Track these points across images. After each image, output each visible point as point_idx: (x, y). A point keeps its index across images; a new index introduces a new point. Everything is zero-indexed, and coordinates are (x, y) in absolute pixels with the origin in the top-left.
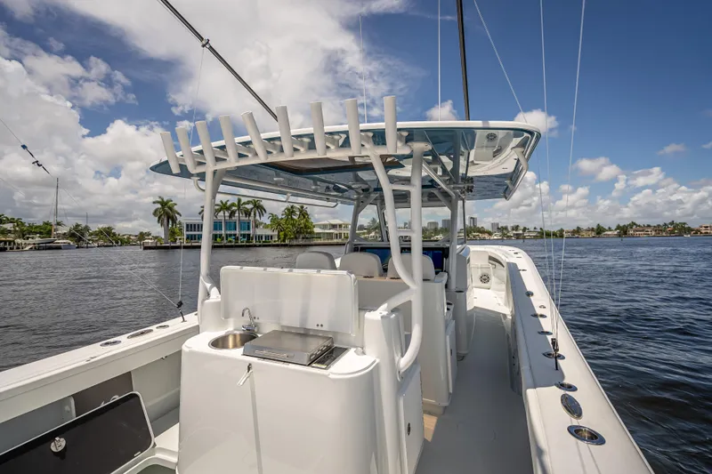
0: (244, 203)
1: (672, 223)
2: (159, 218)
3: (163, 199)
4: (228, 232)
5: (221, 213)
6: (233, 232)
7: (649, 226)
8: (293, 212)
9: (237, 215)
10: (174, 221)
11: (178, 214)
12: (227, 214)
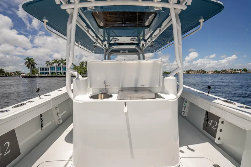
0: (64, 60)
1: (201, 70)
2: (27, 65)
3: (29, 58)
4: (58, 71)
5: (55, 64)
6: (60, 71)
7: (195, 71)
8: (83, 64)
9: (61, 64)
10: (34, 67)
11: (36, 64)
12: (57, 64)
